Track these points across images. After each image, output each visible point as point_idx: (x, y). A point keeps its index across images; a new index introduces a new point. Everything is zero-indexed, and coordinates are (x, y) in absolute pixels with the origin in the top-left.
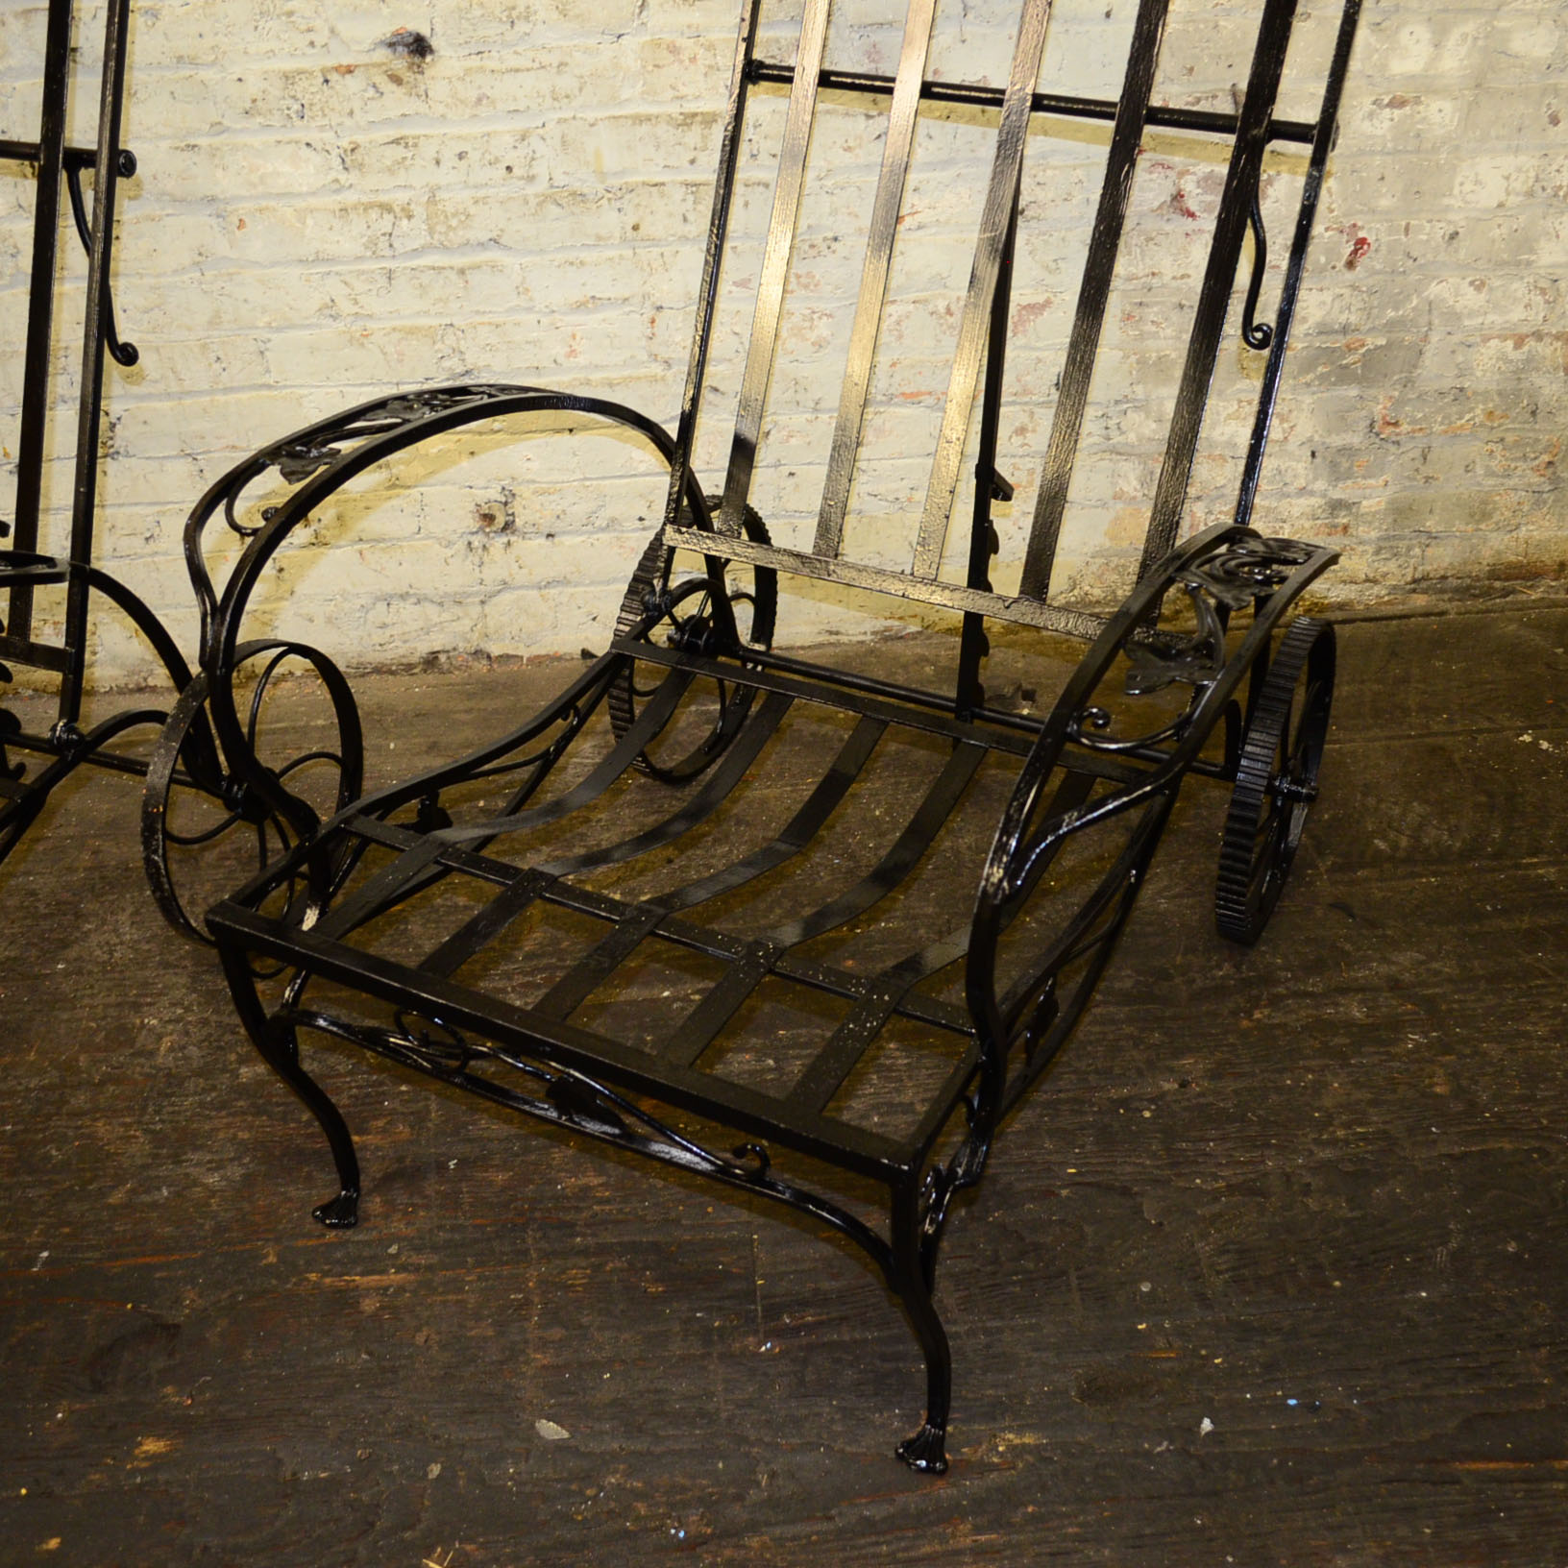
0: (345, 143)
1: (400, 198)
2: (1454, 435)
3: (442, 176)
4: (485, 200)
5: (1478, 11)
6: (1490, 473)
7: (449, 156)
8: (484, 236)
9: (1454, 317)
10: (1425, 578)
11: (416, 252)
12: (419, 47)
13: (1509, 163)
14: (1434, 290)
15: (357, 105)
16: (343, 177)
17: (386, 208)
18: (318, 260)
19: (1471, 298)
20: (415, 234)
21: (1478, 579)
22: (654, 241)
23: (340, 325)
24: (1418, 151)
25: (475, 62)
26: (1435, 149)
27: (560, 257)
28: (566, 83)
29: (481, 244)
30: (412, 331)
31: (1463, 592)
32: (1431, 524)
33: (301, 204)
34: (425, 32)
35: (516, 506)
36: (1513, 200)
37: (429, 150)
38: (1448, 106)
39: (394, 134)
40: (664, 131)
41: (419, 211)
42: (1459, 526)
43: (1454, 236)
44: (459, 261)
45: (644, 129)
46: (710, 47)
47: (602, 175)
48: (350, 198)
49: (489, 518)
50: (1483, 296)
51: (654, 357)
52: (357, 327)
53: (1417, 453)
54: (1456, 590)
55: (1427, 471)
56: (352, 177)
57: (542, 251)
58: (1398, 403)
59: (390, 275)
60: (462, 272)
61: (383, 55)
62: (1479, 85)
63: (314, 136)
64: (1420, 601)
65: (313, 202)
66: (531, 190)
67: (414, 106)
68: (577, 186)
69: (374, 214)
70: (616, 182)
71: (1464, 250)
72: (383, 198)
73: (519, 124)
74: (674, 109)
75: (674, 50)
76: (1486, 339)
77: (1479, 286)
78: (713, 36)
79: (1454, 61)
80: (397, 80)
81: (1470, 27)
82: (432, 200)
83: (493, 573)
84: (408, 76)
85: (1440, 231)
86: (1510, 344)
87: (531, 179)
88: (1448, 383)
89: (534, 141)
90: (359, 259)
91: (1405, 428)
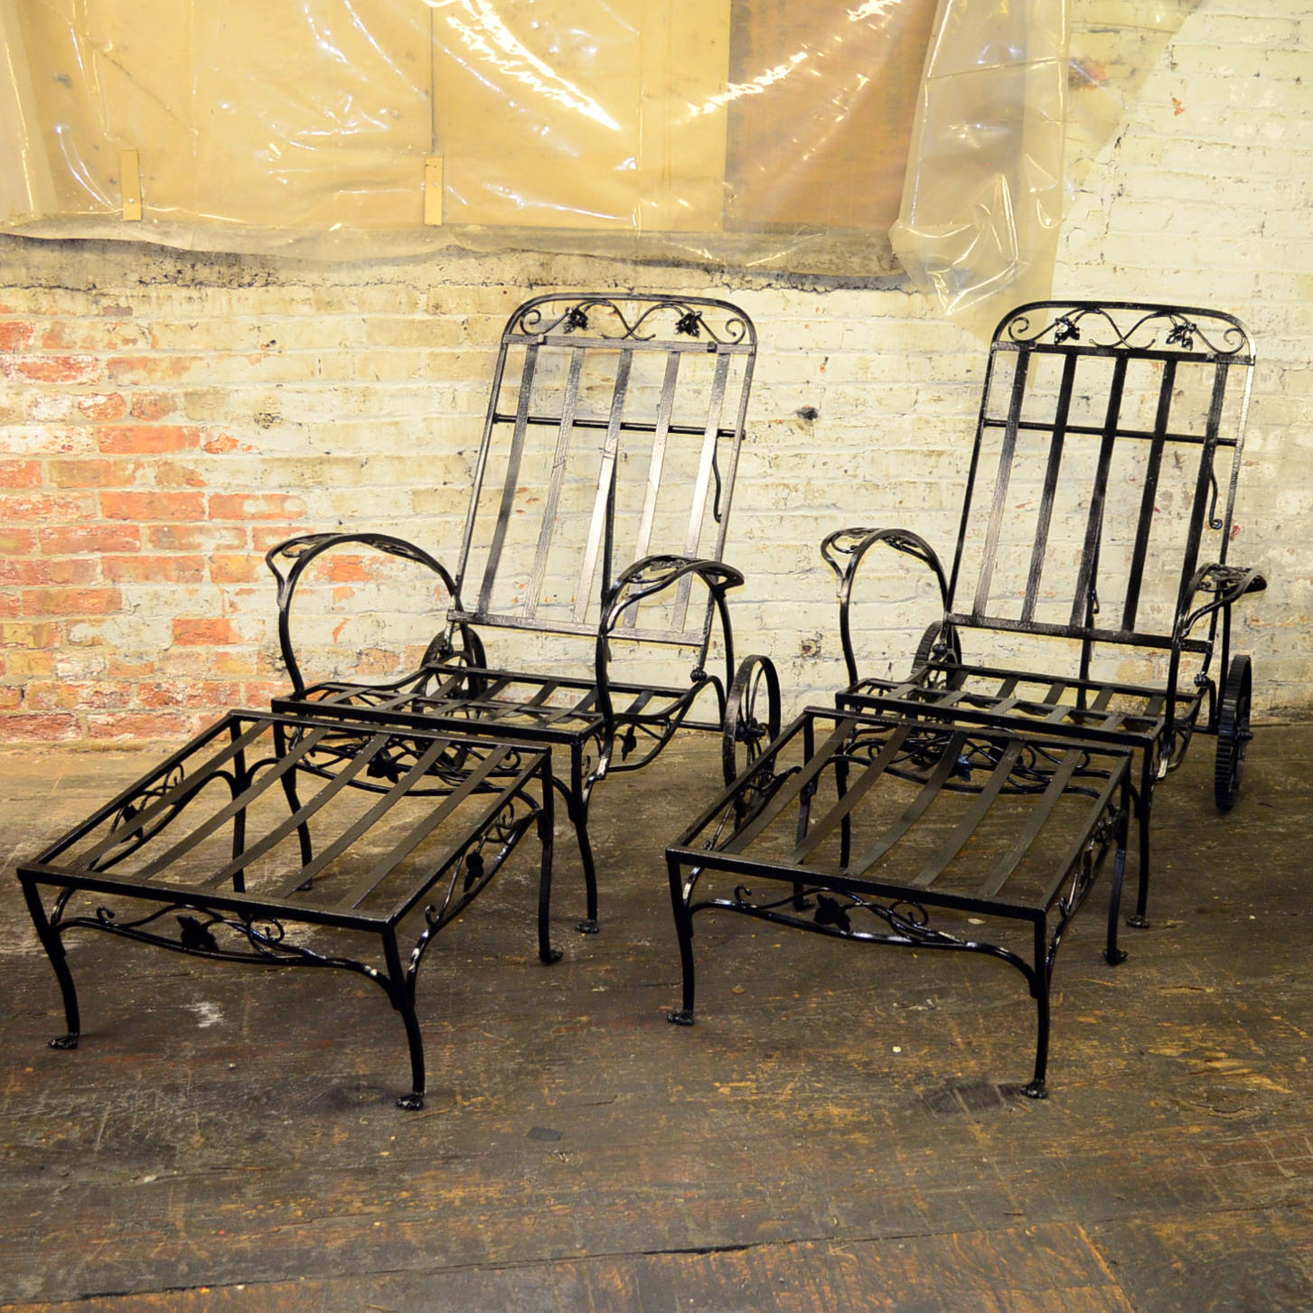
0: (772, 455)
1: (792, 482)
2: (1285, 628)
3: (814, 473)
4: (832, 485)
5: (1282, 425)
6: (1305, 650)
7: (819, 464)
8: (830, 502)
9: (1281, 567)
10: (1276, 708)
11: (797, 508)
12: (810, 415)
13: (1301, 494)
14: (1271, 553)
15: (781, 437)
16: (769, 471)
17: (787, 486)
18: (750, 509)
19: (1288, 558)
20: (796, 499)
21: (1303, 709)
22: (908, 510)
23: (753, 542)
24: (1259, 486)
25: (838, 422)
26: (1267, 486)
27: (864, 514)
28: (876, 434)
29: (827, 506)
30: (787, 547)
31: (1297, 716)
32: (1277, 677)
33: (747, 482)
34: (817, 407)
35: (822, 643)
36: (1304, 512)
37: (810, 461)
38: (1271, 466)
39: (795, 452)
40: (918, 457)
41: (801, 488)
42: (1291, 678)
43: (1278, 527)
44: (815, 514)
45: (910, 456)
46: (943, 422)
47: (887, 476)
48: (769, 480)
49: (806, 648)
50: (1294, 557)
51: (902, 567)
52: (760, 544)
53: (1268, 637)
54: (1293, 715)
55: (1274, 647)
56: (773, 471)
57: (855, 511)
58: (1258, 610)
59: (782, 518)
60: (816, 519)
61: (795, 417)
62: (1285, 458)
63: (758, 451)
64: (1275, 720)
65: (752, 481)
66: (855, 482)
67: (806, 440)
68: (875, 481)
69: (780, 488)
70: (893, 481)
71: (1284, 534)
72: (785, 482)
73: (853, 451)
74: (925, 448)
75: (927, 422)
76: (1297, 579)
77: (1293, 553)
78: (946, 417)
79: (1272, 446)
80: (802, 428)
81: (1279, 431)
82: (808, 483)
83: (804, 680)
84: (805, 427)
85: (1272, 524)
86: (1308, 582)
87: (855, 476)
88: (1280, 601)
89: (859, 459)
90: (769, 510)
91: (1261, 623)
